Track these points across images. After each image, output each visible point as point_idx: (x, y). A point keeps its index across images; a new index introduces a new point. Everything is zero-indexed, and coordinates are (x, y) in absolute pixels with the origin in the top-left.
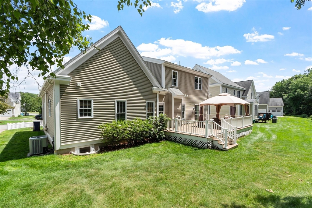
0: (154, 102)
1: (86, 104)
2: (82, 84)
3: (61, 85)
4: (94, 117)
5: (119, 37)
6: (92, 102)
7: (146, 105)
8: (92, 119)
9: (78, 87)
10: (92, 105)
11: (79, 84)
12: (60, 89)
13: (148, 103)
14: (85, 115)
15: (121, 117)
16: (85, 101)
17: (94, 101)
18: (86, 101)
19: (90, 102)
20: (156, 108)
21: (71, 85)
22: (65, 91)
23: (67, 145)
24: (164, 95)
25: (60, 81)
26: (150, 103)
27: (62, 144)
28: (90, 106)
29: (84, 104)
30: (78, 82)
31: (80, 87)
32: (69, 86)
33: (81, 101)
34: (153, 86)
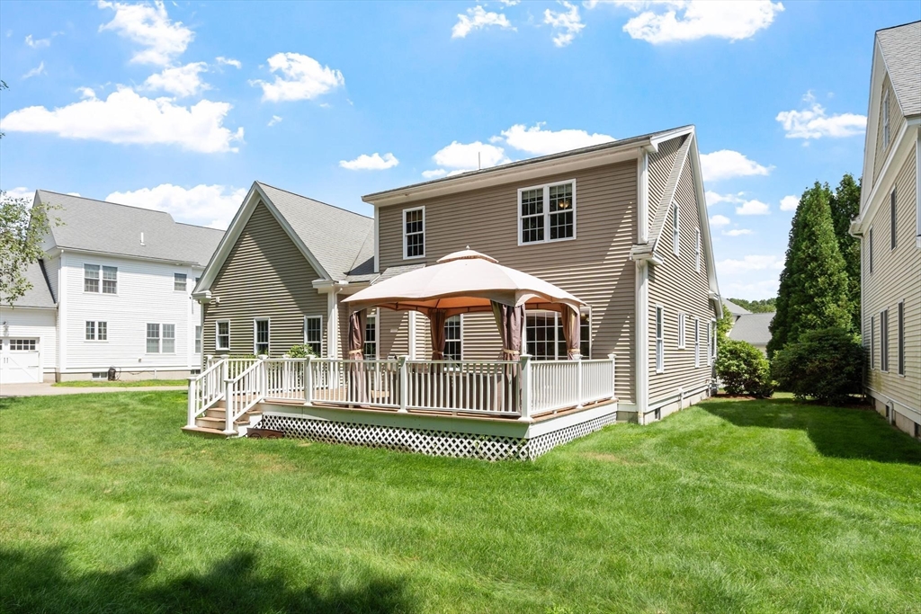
0: (321, 317)
2: (220, 299)
5: (261, 201)
6: (229, 324)
7: (304, 326)
10: (230, 330)
12: (204, 310)
13: (309, 320)
14: (225, 345)
18: (224, 324)
22: (208, 312)
26: (314, 320)
30: (217, 298)
31: (218, 303)
33: (220, 325)
34: (318, 277)
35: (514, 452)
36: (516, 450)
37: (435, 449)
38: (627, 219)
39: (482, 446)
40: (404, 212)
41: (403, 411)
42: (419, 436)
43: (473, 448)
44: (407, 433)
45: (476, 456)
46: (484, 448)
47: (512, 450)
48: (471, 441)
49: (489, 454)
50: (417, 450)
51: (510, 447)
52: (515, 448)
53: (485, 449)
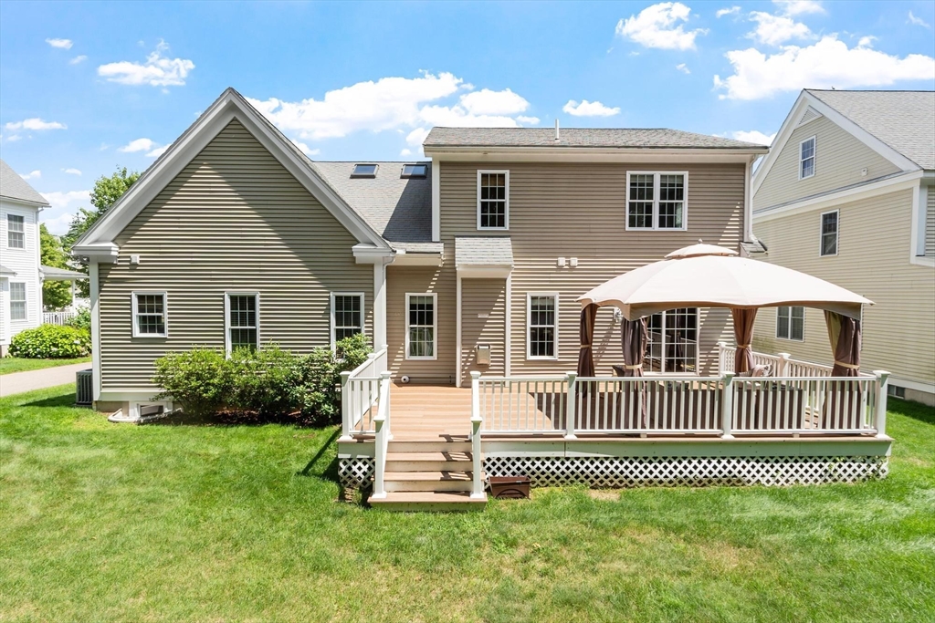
0: (362, 295)
1: (151, 303)
2: (141, 257)
3: (100, 265)
4: (170, 335)
5: (234, 119)
6: (166, 299)
7: (329, 305)
8: (166, 339)
9: (133, 266)
10: (166, 307)
11: (136, 258)
12: (100, 274)
13: (338, 298)
14: (152, 330)
15: (245, 338)
16: (150, 298)
17: (169, 296)
18: (152, 296)
19: (160, 298)
20: (373, 314)
21: (119, 261)
22: (109, 276)
23: (114, 393)
24: (437, 268)
25: (98, 256)
26: (348, 298)
27: (104, 390)
28: (160, 309)
29: (146, 304)
30: (132, 255)
31: (136, 265)
32: (116, 265)
33: (141, 298)
34: (357, 242)
35: (873, 471)
36: (876, 469)
37: (778, 477)
38: (735, 219)
39: (837, 468)
40: (480, 172)
41: (728, 437)
42: (755, 464)
43: (826, 471)
44: (739, 462)
45: (830, 480)
46: (839, 469)
47: (871, 469)
48: (823, 464)
49: (845, 476)
50: (753, 481)
51: (869, 466)
52: (874, 466)
53: (840, 471)
